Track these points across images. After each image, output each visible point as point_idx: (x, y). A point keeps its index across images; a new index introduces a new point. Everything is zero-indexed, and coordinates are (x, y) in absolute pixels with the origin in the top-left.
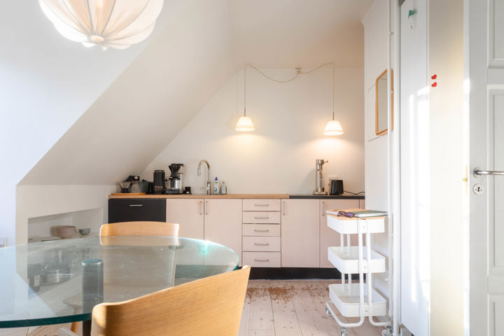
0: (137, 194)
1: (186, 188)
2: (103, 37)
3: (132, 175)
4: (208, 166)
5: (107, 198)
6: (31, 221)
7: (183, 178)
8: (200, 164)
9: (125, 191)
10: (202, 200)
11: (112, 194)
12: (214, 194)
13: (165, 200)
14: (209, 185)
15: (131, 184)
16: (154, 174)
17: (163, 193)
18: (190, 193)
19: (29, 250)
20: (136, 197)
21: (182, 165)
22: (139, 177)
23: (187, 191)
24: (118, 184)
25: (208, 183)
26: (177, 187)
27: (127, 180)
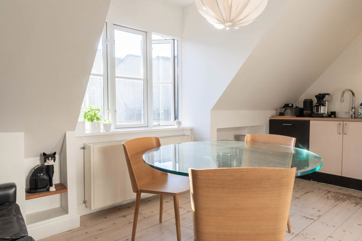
0: (289, 117)
1: (331, 112)
2: (231, 22)
3: (288, 103)
4: (353, 94)
5: (268, 119)
6: (219, 130)
7: (328, 104)
8: (344, 92)
9: (281, 114)
10: (342, 123)
11: (272, 117)
12: (358, 118)
13: (308, 122)
14: (353, 110)
15: (286, 110)
16: (304, 102)
17: (310, 116)
18: (335, 117)
19: (218, 146)
20: (287, 119)
21: (328, 94)
22: (292, 105)
23: (332, 115)
24: (276, 110)
25: (352, 108)
26: (322, 112)
27: (284, 107)
